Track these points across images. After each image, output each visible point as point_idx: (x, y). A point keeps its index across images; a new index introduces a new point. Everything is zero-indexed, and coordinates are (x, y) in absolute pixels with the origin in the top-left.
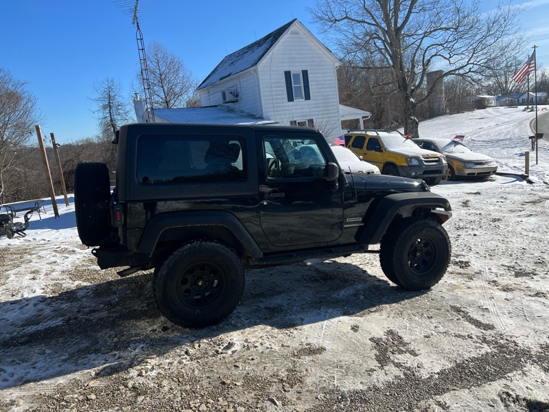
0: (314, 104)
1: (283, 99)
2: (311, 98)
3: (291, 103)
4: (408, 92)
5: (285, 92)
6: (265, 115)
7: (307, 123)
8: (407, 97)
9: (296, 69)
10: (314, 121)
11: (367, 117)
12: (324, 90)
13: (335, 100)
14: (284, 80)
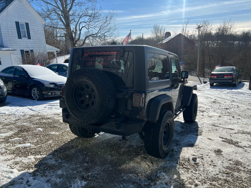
0: (33, 42)
1: (15, 37)
2: (31, 38)
3: (20, 40)
4: (74, 42)
5: (16, 33)
6: (5, 45)
7: (30, 52)
8: (74, 44)
9: (22, 21)
10: (34, 51)
11: (58, 51)
12: (38, 35)
13: (44, 41)
14: (15, 26)
